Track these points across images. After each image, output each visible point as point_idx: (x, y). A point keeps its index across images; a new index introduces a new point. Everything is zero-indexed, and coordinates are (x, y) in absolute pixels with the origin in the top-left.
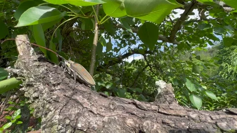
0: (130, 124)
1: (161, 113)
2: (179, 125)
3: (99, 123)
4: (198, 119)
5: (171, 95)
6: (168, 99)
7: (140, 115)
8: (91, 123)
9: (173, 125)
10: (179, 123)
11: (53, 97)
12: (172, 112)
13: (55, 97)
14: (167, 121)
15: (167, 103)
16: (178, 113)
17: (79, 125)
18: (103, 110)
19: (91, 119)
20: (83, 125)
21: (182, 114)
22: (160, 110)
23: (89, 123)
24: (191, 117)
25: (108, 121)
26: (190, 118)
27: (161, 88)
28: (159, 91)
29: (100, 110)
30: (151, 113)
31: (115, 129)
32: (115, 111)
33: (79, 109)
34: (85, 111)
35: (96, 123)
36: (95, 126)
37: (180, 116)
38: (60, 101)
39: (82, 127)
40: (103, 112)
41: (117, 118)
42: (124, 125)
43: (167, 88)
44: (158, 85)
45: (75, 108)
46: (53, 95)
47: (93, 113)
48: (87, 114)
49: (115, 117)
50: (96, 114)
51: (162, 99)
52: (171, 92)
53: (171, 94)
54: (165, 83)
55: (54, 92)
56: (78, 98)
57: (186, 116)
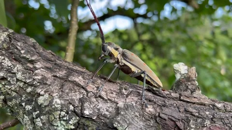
0: (150, 111)
1: (184, 101)
2: (203, 114)
3: (110, 109)
4: (223, 109)
5: (193, 83)
6: (189, 87)
7: (160, 103)
8: (101, 110)
9: (197, 114)
10: (203, 112)
11: (36, 77)
12: (196, 100)
13: (39, 77)
14: (190, 109)
15: (189, 91)
16: (202, 101)
17: (87, 112)
18: (114, 96)
19: (100, 105)
20: (91, 112)
21: (206, 103)
22: (182, 98)
23: (99, 110)
24: (216, 106)
25: (125, 106)
26: (215, 108)
27: (180, 74)
28: (178, 77)
29: (111, 95)
30: (172, 102)
31: (133, 116)
32: (129, 97)
33: (80, 93)
34: (91, 96)
35: (107, 111)
36: (107, 113)
37: (204, 105)
38: (48, 83)
39: (90, 114)
40: (115, 98)
41: (134, 104)
42: (143, 112)
43: (190, 74)
44: (177, 69)
45: (76, 92)
46: (36, 75)
47: (103, 99)
48: (94, 100)
49: (133, 103)
50: (106, 100)
51: (182, 87)
52: (194, 79)
53: (194, 80)
54: (186, 67)
55: (36, 71)
56: (77, 80)
57: (211, 106)
